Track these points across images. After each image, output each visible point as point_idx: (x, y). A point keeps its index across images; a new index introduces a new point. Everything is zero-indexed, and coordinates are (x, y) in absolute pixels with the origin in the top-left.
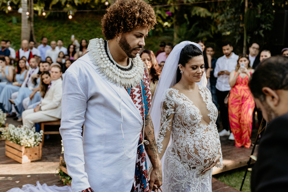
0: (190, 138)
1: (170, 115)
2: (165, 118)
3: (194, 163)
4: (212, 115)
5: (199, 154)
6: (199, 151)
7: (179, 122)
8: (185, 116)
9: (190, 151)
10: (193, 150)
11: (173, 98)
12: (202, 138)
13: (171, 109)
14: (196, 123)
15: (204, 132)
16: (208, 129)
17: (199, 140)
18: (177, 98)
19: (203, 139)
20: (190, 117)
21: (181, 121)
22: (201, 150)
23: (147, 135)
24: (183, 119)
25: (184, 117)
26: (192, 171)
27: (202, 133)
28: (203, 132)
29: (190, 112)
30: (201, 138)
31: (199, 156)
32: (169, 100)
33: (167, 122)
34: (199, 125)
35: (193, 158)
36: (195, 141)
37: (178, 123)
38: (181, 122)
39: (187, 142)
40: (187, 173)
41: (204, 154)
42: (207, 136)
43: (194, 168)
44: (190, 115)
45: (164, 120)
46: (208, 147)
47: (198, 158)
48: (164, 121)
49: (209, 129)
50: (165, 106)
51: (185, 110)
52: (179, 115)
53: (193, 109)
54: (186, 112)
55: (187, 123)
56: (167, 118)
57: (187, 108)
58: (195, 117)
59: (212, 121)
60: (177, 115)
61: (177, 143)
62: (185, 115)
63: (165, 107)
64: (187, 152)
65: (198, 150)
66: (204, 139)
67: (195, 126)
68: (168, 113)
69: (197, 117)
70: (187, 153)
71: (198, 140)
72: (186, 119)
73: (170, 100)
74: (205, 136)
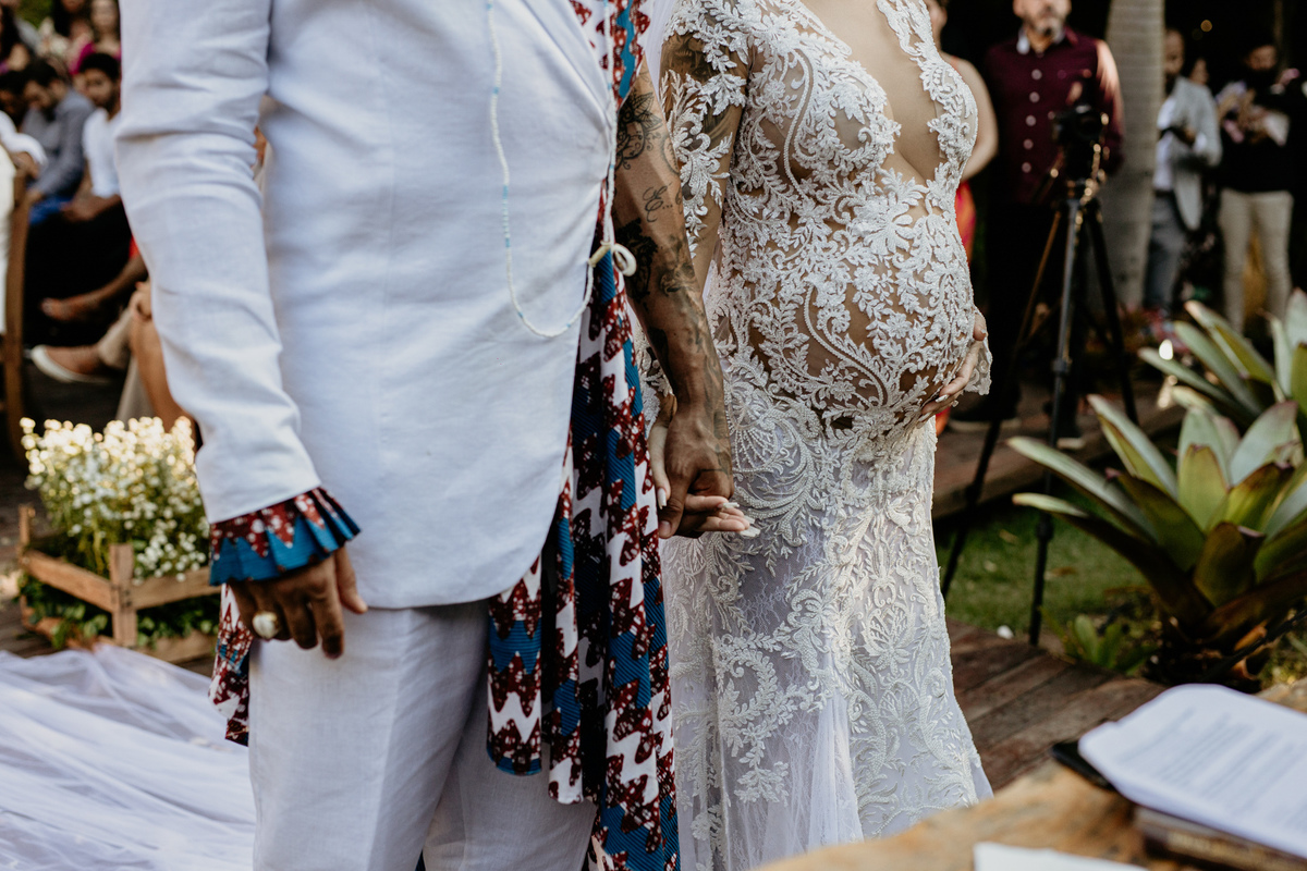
0: (826, 249)
1: (724, 113)
2: (698, 128)
3: (844, 390)
4: (950, 125)
5: (876, 342)
6: (874, 324)
7: (762, 159)
8: (803, 122)
9: (822, 324)
10: (843, 319)
11: (740, 15)
12: (893, 254)
13: (730, 77)
14: (864, 167)
15: (908, 219)
16: (927, 201)
17: (876, 263)
19: (901, 259)
20: (833, 124)
21: (777, 154)
22: (885, 317)
23: (644, 213)
24: (793, 138)
25: (796, 127)
26: (833, 442)
27: (894, 224)
28: (899, 220)
29: (837, 98)
30: (886, 253)
31: (874, 351)
32: (716, 22)
33: (712, 154)
34: (878, 177)
35: (841, 366)
36: (853, 267)
37: (760, 163)
38: (779, 161)
39: (806, 274)
40: (806, 453)
41: (902, 342)
42: (921, 238)
43: (844, 423)
44: (833, 113)
45: (689, 142)
46: (923, 299)
47: (870, 362)
48: (688, 148)
49: (931, 201)
50: (693, 58)
51: (807, 85)
52: (772, 119)
53: (852, 80)
54: (811, 99)
55: (813, 166)
56: (706, 130)
57: (816, 74)
58: (864, 129)
59: (948, 160)
60: (758, 120)
61: (748, 283)
62: (806, 116)
63: (693, 66)
64: (804, 329)
65: (869, 321)
66: (906, 258)
67: (856, 182)
68: (715, 101)
69: (873, 126)
70: (808, 333)
71: (870, 264)
72: (809, 136)
73: (721, 22)
74: (911, 241)
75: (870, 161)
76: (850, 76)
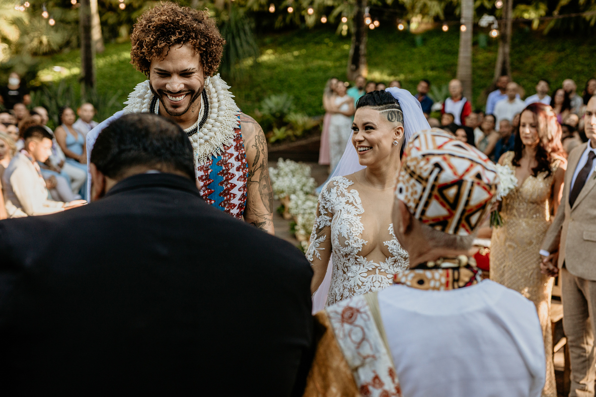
0: (341, 280)
1: (323, 228)
2: (314, 232)
4: (395, 244)
11: (330, 196)
12: (355, 286)
13: (326, 217)
14: (349, 254)
15: (365, 275)
16: (377, 269)
17: (350, 288)
18: (338, 196)
19: (357, 288)
20: (338, 238)
27: (359, 276)
28: (361, 275)
29: (340, 229)
30: (353, 285)
32: (324, 198)
33: (317, 241)
34: (356, 259)
36: (345, 288)
39: (336, 287)
42: (369, 282)
44: (338, 234)
49: (379, 270)
53: (348, 223)
54: (335, 228)
56: (317, 233)
57: (339, 219)
58: (347, 241)
59: (394, 256)
66: (359, 288)
67: (348, 258)
68: (320, 224)
69: (352, 241)
71: (348, 288)
74: (364, 282)
75: (351, 252)
76: (349, 222)
